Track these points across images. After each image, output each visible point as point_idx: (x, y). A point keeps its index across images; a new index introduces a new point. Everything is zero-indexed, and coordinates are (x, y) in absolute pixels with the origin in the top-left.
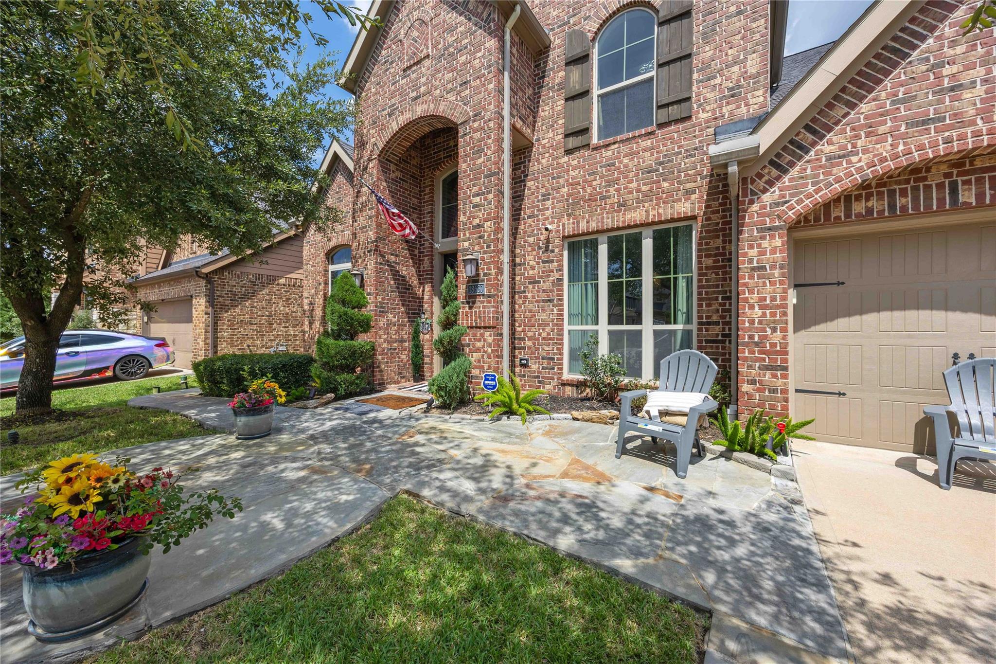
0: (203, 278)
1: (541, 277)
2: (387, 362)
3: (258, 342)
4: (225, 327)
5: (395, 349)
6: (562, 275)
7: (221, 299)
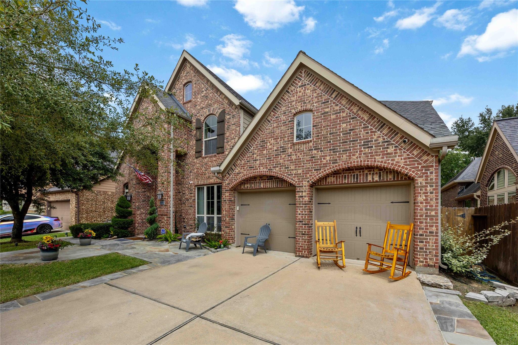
0: (74, 193)
1: (189, 198)
2: (141, 227)
3: (99, 219)
4: (84, 213)
5: (144, 222)
6: (195, 198)
7: (82, 201)
